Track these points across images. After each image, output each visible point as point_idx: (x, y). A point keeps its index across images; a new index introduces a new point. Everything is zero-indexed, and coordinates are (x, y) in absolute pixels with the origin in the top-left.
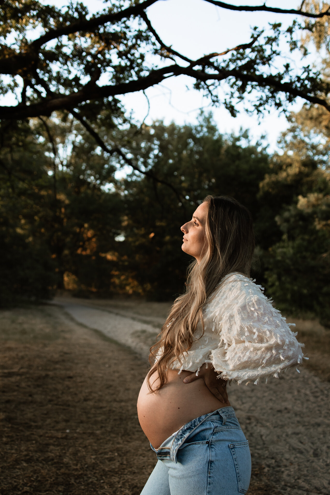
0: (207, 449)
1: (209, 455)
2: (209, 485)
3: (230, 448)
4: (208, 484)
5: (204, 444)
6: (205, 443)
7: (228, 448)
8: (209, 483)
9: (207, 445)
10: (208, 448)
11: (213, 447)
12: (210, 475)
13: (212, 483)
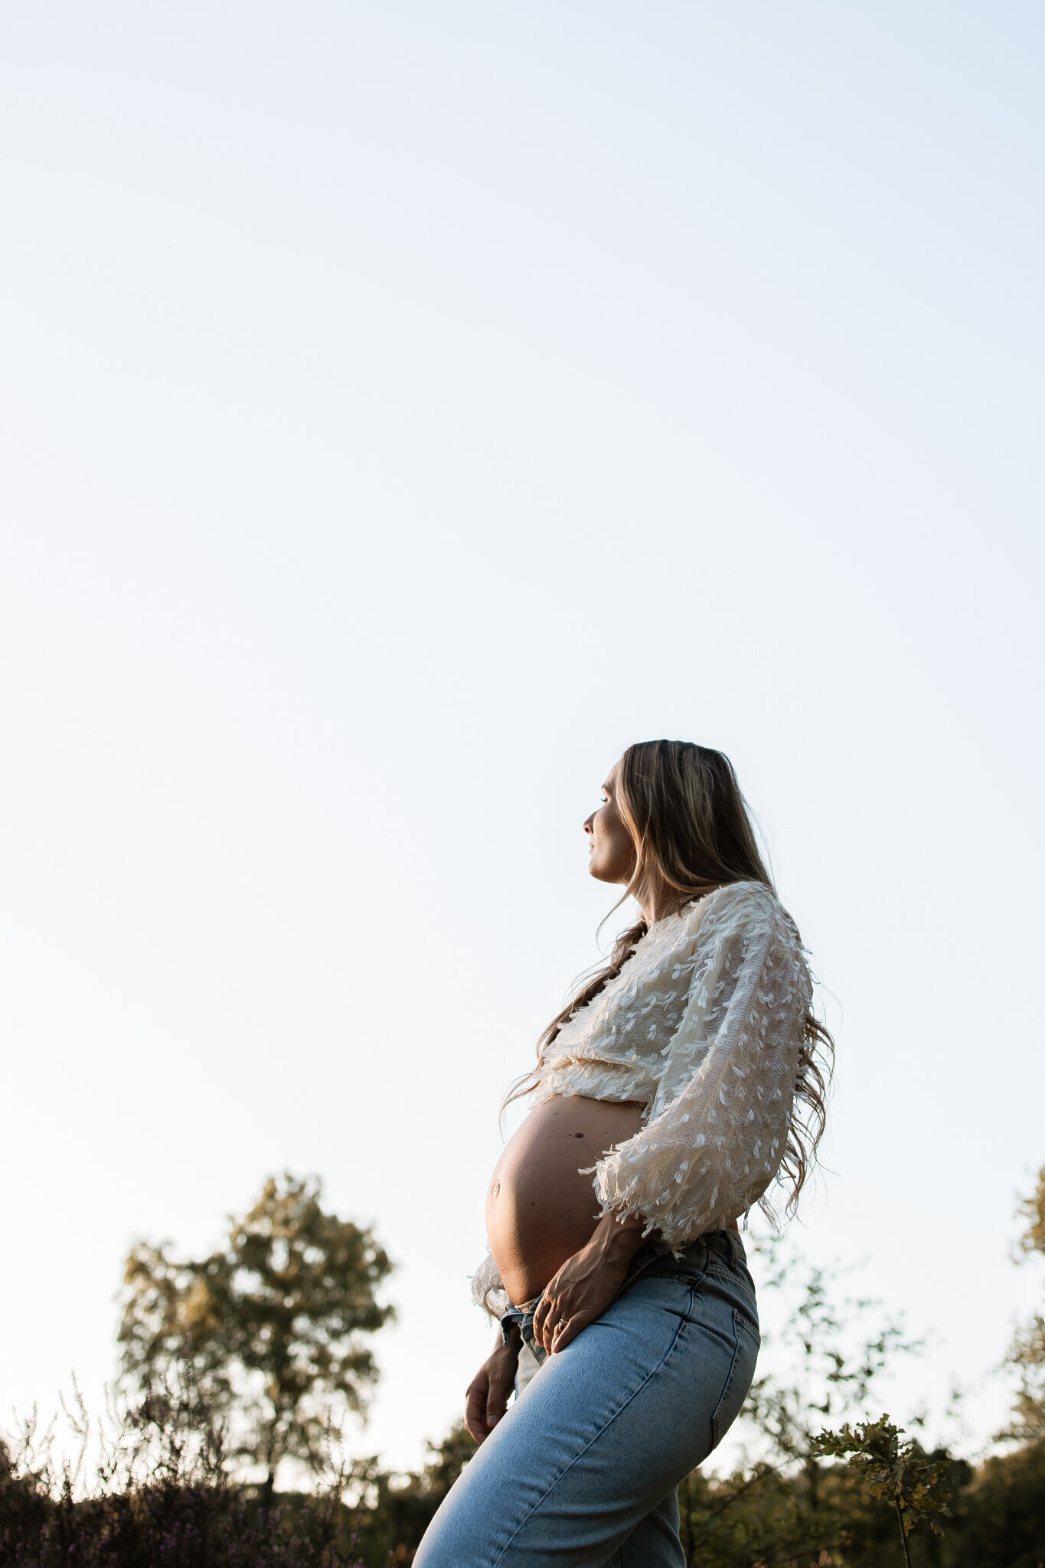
0: (685, 1295)
1: (688, 1308)
2: (674, 1350)
3: (735, 1318)
4: (673, 1347)
5: (682, 1281)
6: (686, 1280)
7: (730, 1319)
8: (676, 1347)
9: (689, 1287)
10: (689, 1295)
11: (701, 1296)
12: (683, 1334)
13: (682, 1352)
